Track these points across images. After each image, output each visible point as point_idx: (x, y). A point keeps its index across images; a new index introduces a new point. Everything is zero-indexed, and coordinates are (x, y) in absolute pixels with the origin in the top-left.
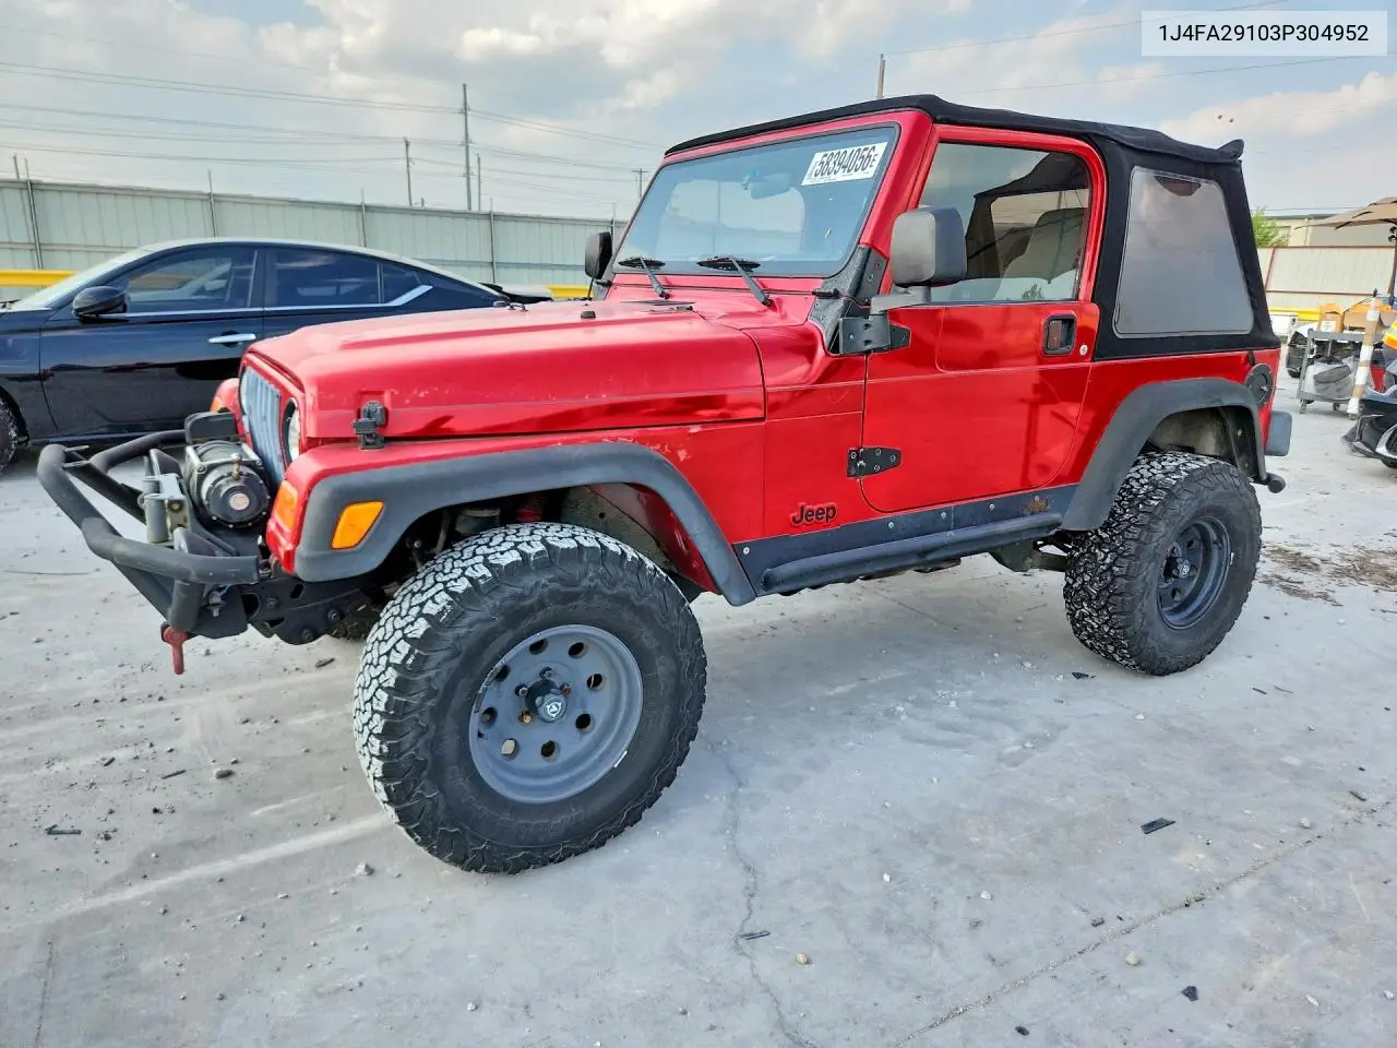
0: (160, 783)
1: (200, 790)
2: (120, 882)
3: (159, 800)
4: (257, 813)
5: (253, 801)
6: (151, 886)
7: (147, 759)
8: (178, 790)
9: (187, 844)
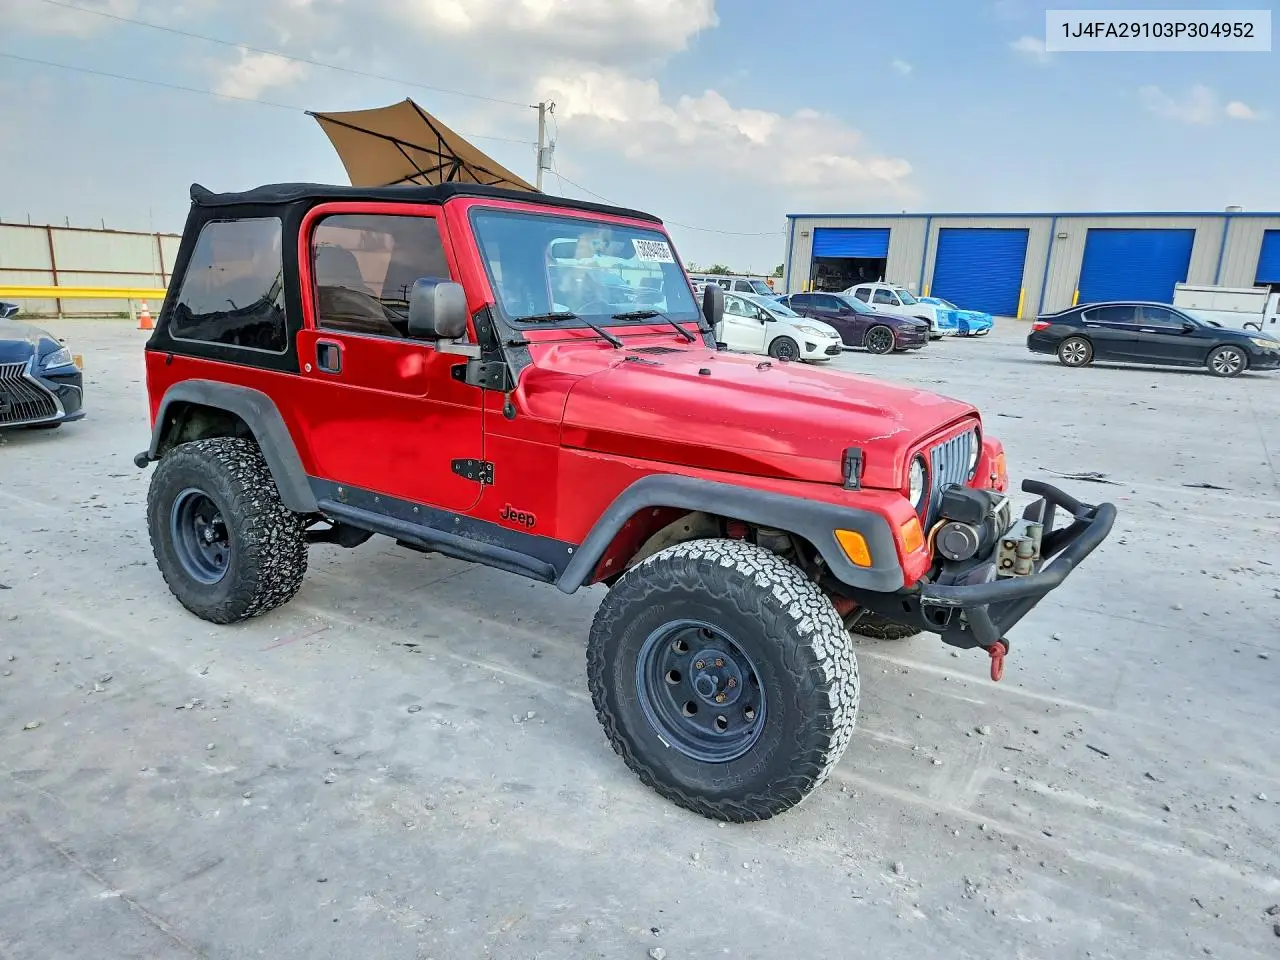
0: (1026, 750)
1: (1003, 731)
2: (1072, 710)
3: (1030, 737)
4: (980, 702)
5: (978, 709)
6: (1056, 700)
7: (1024, 772)
8: (1016, 738)
9: (1029, 709)
